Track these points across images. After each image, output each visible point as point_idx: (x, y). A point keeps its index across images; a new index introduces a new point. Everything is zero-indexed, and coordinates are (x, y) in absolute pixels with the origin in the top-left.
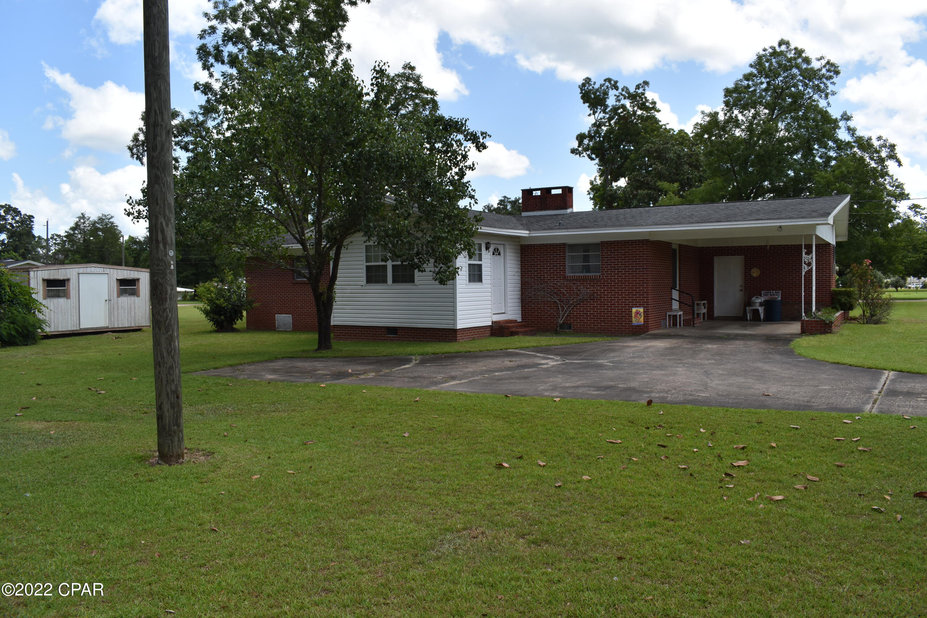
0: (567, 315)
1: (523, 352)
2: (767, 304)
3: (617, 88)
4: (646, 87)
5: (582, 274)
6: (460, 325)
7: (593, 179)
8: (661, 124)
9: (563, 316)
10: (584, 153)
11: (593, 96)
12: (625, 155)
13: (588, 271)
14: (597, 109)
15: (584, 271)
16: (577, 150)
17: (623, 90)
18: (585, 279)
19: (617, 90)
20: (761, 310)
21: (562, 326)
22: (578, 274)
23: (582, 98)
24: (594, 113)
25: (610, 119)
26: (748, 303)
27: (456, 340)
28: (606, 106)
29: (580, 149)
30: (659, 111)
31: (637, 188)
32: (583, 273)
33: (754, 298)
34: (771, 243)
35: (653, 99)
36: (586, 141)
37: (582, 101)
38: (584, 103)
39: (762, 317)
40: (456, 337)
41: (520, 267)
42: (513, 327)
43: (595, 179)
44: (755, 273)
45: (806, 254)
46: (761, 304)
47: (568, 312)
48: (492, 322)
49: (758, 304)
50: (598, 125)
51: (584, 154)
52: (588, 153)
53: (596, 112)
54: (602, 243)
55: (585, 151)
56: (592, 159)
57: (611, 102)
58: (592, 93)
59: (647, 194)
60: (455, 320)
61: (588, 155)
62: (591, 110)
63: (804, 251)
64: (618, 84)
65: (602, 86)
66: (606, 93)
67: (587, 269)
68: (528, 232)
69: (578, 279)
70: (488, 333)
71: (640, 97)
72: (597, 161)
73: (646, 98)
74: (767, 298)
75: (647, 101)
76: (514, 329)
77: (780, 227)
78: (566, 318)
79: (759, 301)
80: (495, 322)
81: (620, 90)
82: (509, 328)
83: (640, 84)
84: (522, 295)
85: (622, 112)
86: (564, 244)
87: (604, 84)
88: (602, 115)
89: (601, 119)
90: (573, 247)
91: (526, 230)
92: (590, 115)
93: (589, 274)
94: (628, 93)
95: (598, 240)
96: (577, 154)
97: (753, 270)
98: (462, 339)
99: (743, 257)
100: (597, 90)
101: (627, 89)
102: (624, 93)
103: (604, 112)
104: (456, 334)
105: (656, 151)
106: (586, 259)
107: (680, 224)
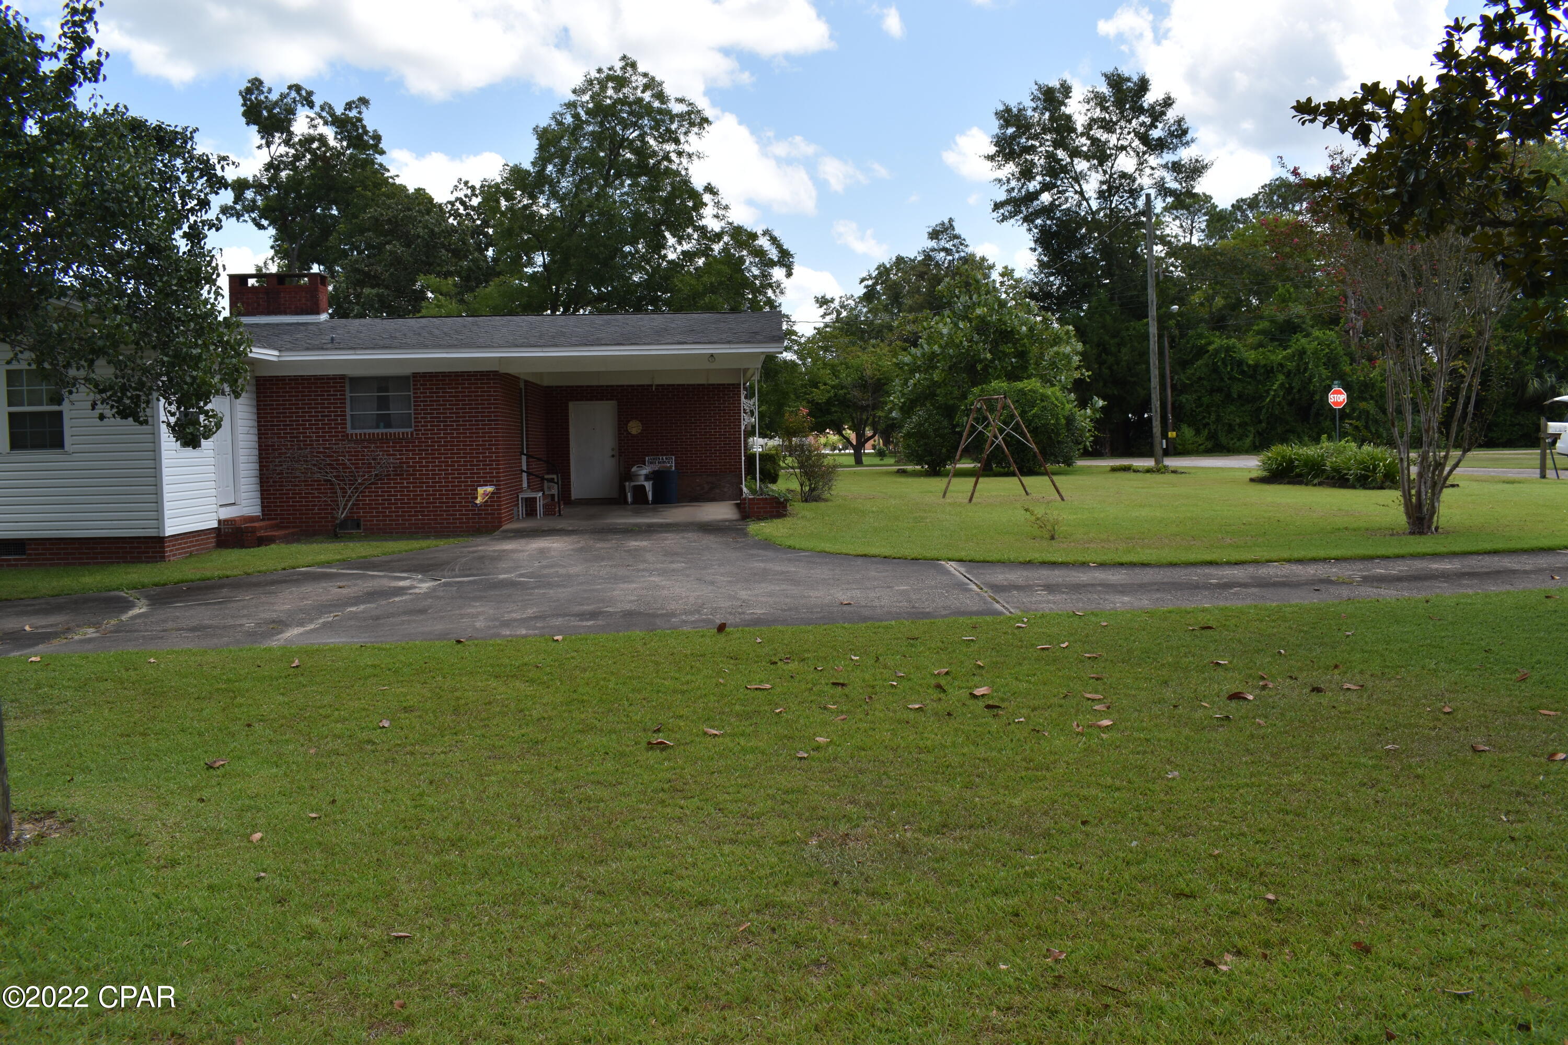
0: (353, 504)
1: (334, 571)
2: (656, 477)
3: (311, 105)
4: (363, 108)
5: (376, 431)
6: (171, 528)
7: (261, 264)
8: (387, 174)
9: (346, 505)
10: (246, 215)
11: (265, 113)
12: (326, 226)
13: (388, 425)
14: (273, 137)
15: (382, 424)
16: (232, 208)
17: (322, 109)
18: (384, 439)
19: (312, 107)
20: (648, 486)
21: (343, 524)
22: (371, 431)
23: (245, 114)
24: (268, 145)
25: (297, 158)
26: (626, 475)
27: (163, 558)
28: (290, 134)
29: (238, 207)
30: (382, 153)
31: (360, 283)
32: (378, 427)
33: (634, 469)
34: (658, 381)
35: (375, 131)
36: (249, 194)
37: (244, 120)
38: (248, 124)
39: (650, 498)
40: (164, 552)
41: (255, 417)
42: (261, 528)
43: (265, 263)
44: (635, 428)
45: (746, 397)
46: (647, 478)
47: (353, 499)
48: (219, 521)
49: (642, 478)
50: (272, 166)
51: (246, 217)
52: (253, 215)
53: (272, 143)
54: (415, 375)
55: (248, 212)
56: (261, 227)
57: (300, 127)
58: (266, 108)
59: (377, 295)
60: (159, 518)
61: (254, 220)
62: (262, 138)
63: (743, 393)
64: (314, 98)
65: (283, 96)
66: (291, 111)
67: (386, 421)
68: (276, 353)
69: (372, 439)
70: (212, 542)
71: (354, 125)
72: (272, 231)
73: (364, 127)
74: (656, 467)
75: (366, 132)
76: (262, 533)
77: (712, 355)
78: (352, 509)
79: (644, 471)
80: (225, 521)
81: (317, 108)
82: (254, 530)
83: (354, 102)
84: (261, 470)
85: (318, 148)
86: (343, 377)
87: (288, 94)
88: (283, 149)
89: (281, 156)
90: (358, 382)
91: (275, 349)
92: (260, 147)
93: (392, 431)
94: (333, 115)
95: (408, 371)
96: (232, 215)
97: (631, 424)
98: (174, 555)
99: (614, 403)
100: (276, 104)
101: (330, 107)
102: (324, 114)
103: (287, 143)
104: (164, 547)
105: (389, 221)
106: (383, 403)
107: (556, 346)
